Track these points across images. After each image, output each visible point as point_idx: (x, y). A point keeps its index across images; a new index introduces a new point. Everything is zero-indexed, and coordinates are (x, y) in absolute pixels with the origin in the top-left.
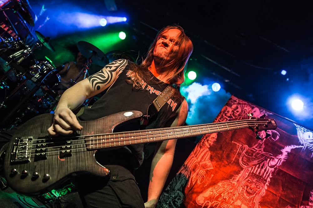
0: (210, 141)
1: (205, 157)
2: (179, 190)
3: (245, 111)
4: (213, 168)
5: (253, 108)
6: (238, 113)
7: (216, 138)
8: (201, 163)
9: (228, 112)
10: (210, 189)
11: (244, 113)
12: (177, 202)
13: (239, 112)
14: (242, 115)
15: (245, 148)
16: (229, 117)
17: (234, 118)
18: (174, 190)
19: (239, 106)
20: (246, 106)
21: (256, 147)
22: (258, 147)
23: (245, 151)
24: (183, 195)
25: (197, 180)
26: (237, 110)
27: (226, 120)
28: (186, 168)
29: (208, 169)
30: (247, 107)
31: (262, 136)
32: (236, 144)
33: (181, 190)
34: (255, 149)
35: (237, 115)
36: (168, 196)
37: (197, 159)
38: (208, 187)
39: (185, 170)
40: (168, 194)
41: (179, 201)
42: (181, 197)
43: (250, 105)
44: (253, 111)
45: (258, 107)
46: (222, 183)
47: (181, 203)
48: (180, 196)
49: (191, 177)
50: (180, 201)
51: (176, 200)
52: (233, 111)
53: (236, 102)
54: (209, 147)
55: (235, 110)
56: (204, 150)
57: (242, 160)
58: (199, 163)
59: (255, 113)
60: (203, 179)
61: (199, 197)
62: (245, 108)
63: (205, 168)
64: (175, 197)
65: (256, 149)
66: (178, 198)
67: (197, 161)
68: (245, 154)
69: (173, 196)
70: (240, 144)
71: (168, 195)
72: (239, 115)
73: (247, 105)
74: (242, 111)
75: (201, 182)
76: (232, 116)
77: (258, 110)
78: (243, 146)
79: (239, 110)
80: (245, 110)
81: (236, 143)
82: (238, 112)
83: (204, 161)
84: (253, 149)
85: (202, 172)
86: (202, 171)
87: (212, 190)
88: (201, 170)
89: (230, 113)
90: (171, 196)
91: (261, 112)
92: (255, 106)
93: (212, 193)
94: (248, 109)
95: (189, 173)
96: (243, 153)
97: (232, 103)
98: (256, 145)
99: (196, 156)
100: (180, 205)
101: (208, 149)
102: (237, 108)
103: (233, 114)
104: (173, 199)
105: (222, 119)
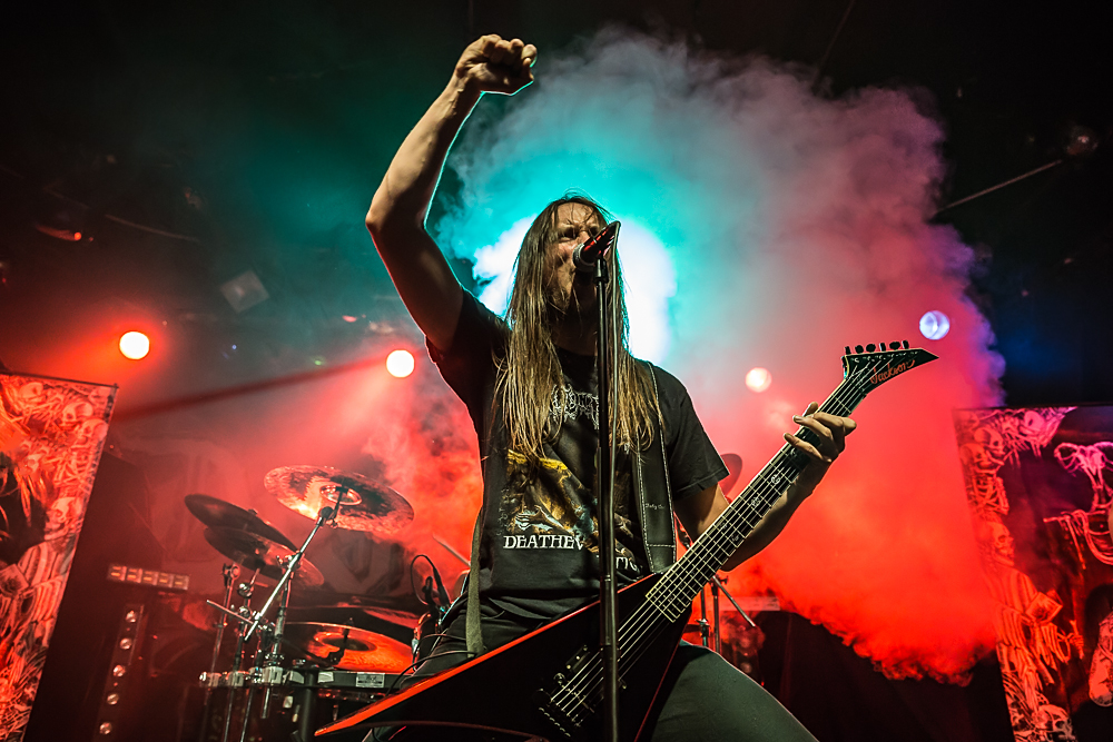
0: (1003, 548)
1: (1025, 592)
2: (1041, 704)
3: (1009, 432)
4: (1060, 607)
5: (1021, 416)
6: (1001, 447)
7: (1007, 533)
8: (1029, 612)
9: (979, 456)
10: (1097, 657)
11: (1012, 438)
12: (1063, 733)
13: (1000, 443)
14: (1012, 447)
15: (1080, 519)
16: (991, 467)
17: (1001, 463)
18: (1030, 711)
19: (988, 429)
20: (1002, 419)
21: (1100, 502)
22: (1104, 500)
23: (1086, 525)
24: (1059, 709)
25: (1054, 655)
26: (992, 440)
27: (990, 479)
28: (1010, 644)
29: (1054, 614)
30: (1005, 421)
31: (1089, 469)
32: (1056, 522)
33: (1045, 699)
34: (1102, 509)
35: (1001, 452)
36: (1033, 734)
37: (1013, 607)
38: (1090, 656)
39: (1013, 652)
40: (1028, 729)
41: (1063, 729)
42: (1058, 717)
43: (1009, 413)
44: (1026, 424)
45: (1031, 409)
46: (1107, 627)
47: (1071, 729)
48: (1056, 717)
49: (1038, 657)
50: (1064, 726)
51: (1055, 729)
52: (986, 448)
53: (973, 422)
54: (1011, 563)
55: (988, 443)
56: (1009, 578)
57: (1100, 550)
58: (1024, 614)
59: (1033, 425)
60: (1063, 645)
61: (1091, 689)
62: (1005, 426)
63: (1046, 618)
64: (1049, 725)
65: (1102, 506)
66: (1054, 722)
67: (1016, 613)
68: (1091, 532)
69: (1043, 726)
70: (1062, 516)
71: (1029, 732)
72: (1007, 450)
73: (1004, 416)
74: (1004, 436)
75: (1066, 655)
76: (994, 460)
77: (1036, 414)
78: (1072, 517)
79: (996, 437)
80: (1008, 429)
81: (1054, 519)
82: (996, 443)
83: (1031, 601)
84: (1098, 509)
85: (1047, 630)
86: (1047, 628)
87: (1102, 657)
88: (1043, 628)
89: (984, 456)
90: (1038, 730)
91: (1045, 416)
92: (1022, 410)
93: (1107, 662)
94: (1012, 423)
95: (1027, 651)
96: (1086, 531)
97: (970, 430)
98: (1096, 497)
99: (1006, 604)
100: (1073, 734)
101: (1016, 572)
102: (988, 436)
103: (993, 455)
104: (1048, 734)
105: (982, 482)
